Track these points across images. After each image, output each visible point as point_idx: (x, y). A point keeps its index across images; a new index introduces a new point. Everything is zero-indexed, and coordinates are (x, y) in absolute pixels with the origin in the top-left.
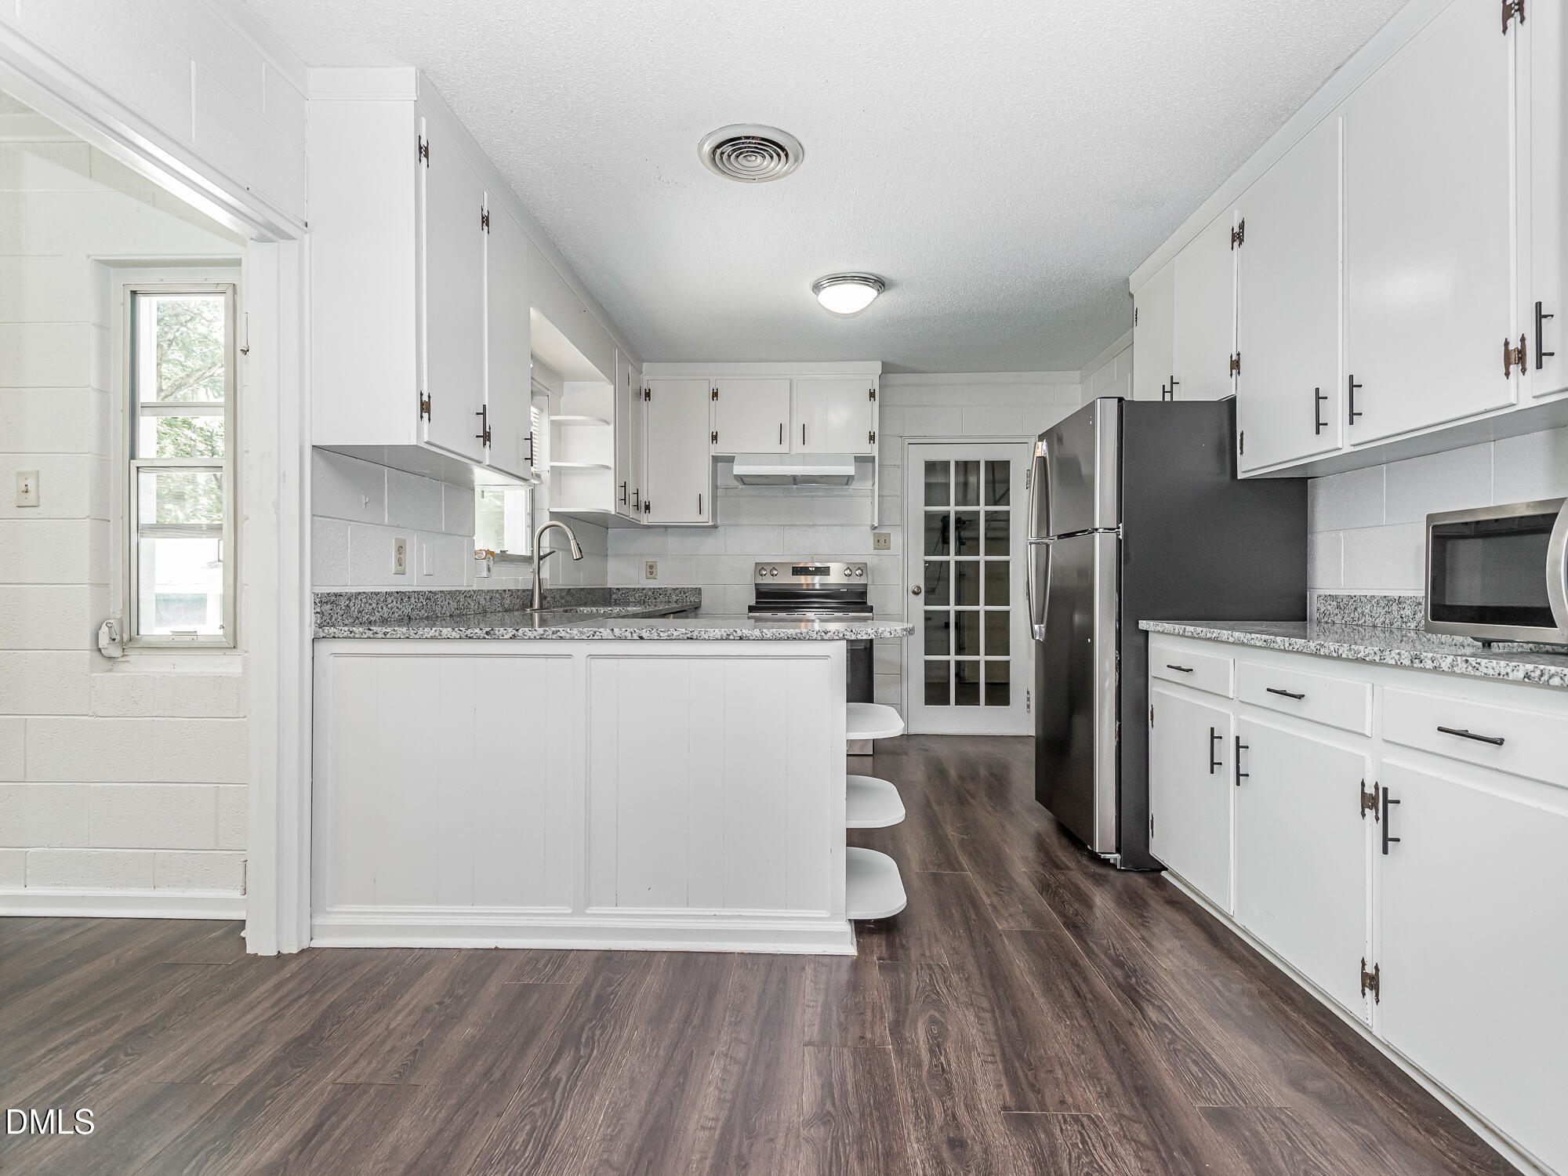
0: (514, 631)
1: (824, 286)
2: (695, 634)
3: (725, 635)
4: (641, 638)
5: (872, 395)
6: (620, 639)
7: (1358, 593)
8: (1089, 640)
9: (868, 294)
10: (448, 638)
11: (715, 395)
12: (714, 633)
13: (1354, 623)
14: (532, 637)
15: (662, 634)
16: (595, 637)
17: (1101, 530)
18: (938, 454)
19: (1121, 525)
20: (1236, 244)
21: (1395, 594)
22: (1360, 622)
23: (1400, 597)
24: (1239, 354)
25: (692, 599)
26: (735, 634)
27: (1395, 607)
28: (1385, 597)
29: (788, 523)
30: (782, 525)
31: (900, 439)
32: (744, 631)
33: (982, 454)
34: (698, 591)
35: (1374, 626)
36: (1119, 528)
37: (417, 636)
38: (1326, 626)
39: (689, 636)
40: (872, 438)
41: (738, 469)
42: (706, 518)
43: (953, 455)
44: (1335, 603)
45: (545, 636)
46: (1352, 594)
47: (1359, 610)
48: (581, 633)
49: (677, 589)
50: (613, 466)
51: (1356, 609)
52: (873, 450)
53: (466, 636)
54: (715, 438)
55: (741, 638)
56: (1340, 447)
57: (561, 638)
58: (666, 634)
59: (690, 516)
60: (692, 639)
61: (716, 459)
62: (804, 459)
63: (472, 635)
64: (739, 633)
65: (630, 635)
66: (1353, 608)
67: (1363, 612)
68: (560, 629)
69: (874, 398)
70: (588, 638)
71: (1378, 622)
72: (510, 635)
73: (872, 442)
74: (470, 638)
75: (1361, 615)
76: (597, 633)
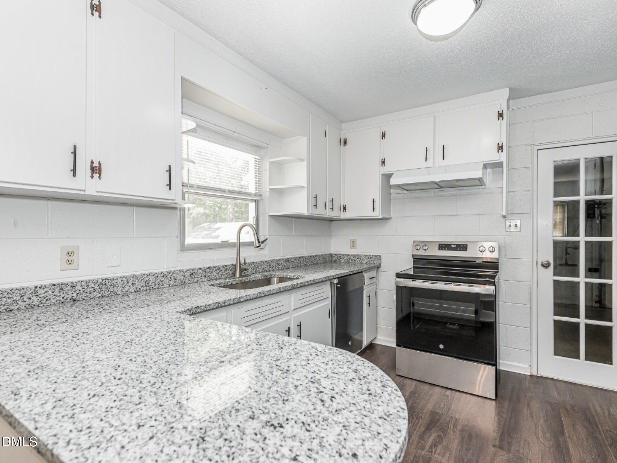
5: (501, 115)
11: (384, 135)
18: (568, 155)
25: (375, 262)
29: (438, 214)
30: (433, 216)
31: (529, 147)
34: (379, 258)
40: (500, 148)
41: (395, 181)
42: (378, 214)
43: (583, 154)
49: (367, 255)
50: (306, 186)
52: (503, 157)
54: (383, 162)
61: (384, 176)
62: (445, 169)
69: (503, 117)
73: (500, 151)
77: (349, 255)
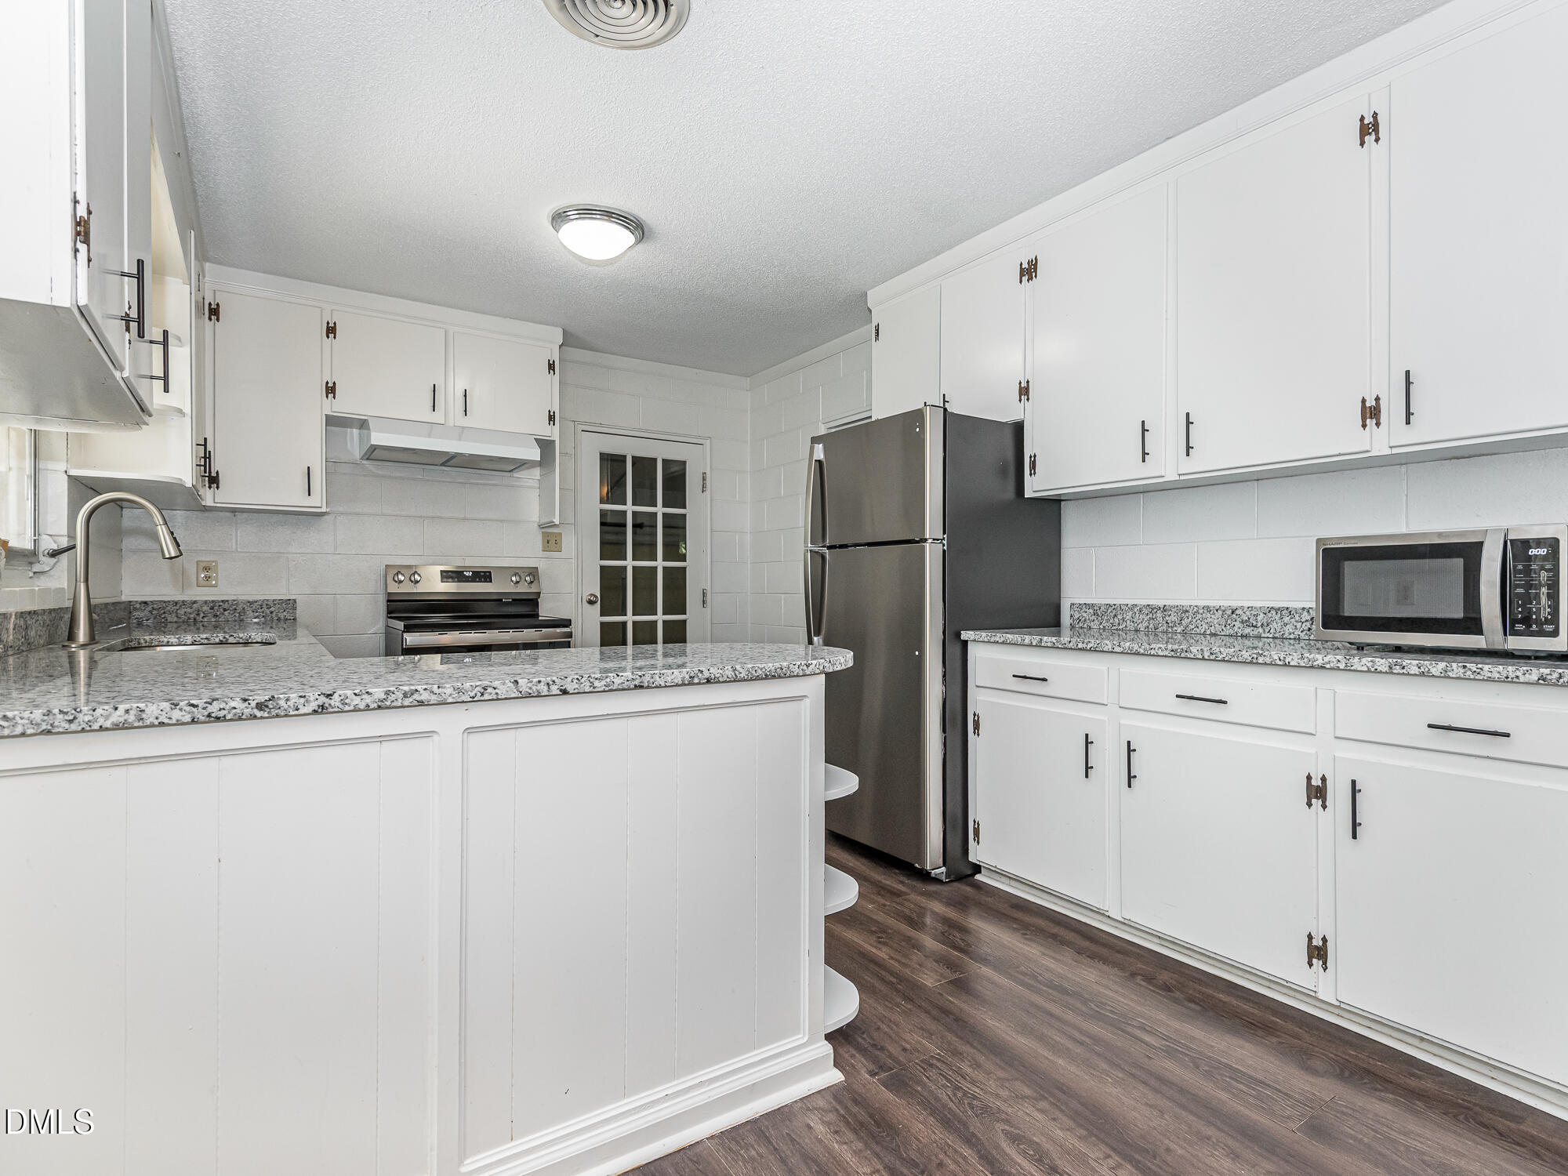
0: (323, 699)
1: (572, 217)
2: (646, 680)
3: (687, 677)
4: (565, 692)
5: (551, 367)
6: (529, 696)
7: (1118, 602)
8: (917, 653)
9: (624, 238)
10: (162, 724)
11: (331, 330)
12: (673, 677)
13: (1114, 628)
14: (362, 707)
15: (597, 683)
16: (486, 697)
17: (930, 541)
18: (614, 446)
19: (945, 536)
20: (1025, 279)
21: (1161, 603)
22: (1121, 627)
23: (1165, 606)
24: (1028, 382)
25: (282, 616)
26: (700, 675)
27: (1159, 614)
28: (1149, 605)
29: (431, 515)
30: (421, 517)
31: (572, 424)
32: (712, 670)
33: (660, 452)
34: (293, 604)
35: (1137, 631)
36: (944, 538)
37: (74, 727)
38: (1081, 631)
39: (637, 683)
40: (552, 418)
41: (378, 438)
42: (317, 501)
43: (630, 449)
44: (1091, 611)
45: (388, 703)
46: (1112, 603)
47: (1120, 617)
48: (459, 690)
49: (256, 601)
50: (187, 410)
51: (1115, 616)
52: (553, 433)
53: (209, 716)
54: (331, 390)
55: (708, 681)
56: (1163, 474)
57: (421, 703)
58: (603, 683)
59: (294, 498)
60: (641, 687)
61: (331, 421)
62: (462, 432)
63: (222, 713)
64: (707, 674)
65: (546, 688)
66: (1112, 615)
67: (1123, 619)
68: (419, 688)
69: (554, 370)
70: (473, 700)
71: (1142, 627)
72: (313, 706)
73: (552, 423)
74: (218, 719)
75: (1121, 621)
76: (490, 690)
77: (195, 602)
